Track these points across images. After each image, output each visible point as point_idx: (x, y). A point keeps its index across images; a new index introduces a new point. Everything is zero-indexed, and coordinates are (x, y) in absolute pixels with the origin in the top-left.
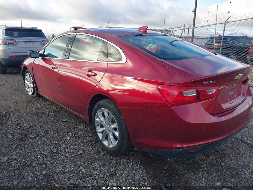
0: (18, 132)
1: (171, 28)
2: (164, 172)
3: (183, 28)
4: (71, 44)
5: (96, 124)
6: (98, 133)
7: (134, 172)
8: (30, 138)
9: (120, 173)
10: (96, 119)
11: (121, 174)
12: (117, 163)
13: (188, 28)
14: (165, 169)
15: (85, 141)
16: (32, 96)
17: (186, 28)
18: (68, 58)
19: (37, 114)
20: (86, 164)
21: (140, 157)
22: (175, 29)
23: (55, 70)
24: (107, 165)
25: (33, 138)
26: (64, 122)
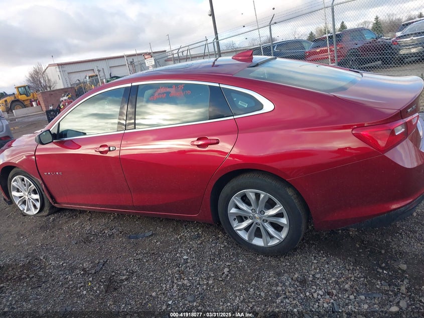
0: (91, 279)
1: (181, 48)
2: (361, 251)
3: (205, 43)
4: (132, 104)
5: (231, 219)
6: (238, 232)
7: (327, 266)
8: (122, 281)
9: (311, 276)
10: (230, 210)
11: (313, 276)
12: (292, 264)
13: (212, 41)
14: (359, 246)
15: (215, 253)
16: (40, 214)
17: (208, 42)
18: (135, 128)
19: (87, 241)
20: (254, 283)
21: (313, 244)
22: (190, 47)
23: (109, 154)
24: (283, 272)
25: (126, 279)
26: (150, 236)
